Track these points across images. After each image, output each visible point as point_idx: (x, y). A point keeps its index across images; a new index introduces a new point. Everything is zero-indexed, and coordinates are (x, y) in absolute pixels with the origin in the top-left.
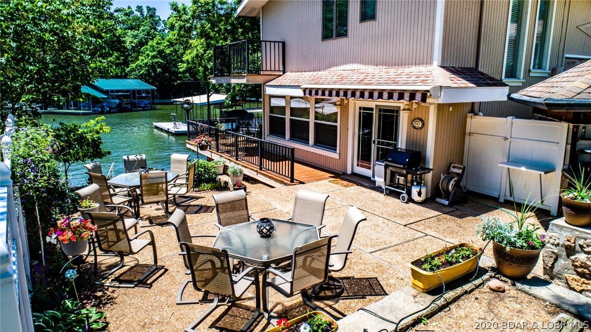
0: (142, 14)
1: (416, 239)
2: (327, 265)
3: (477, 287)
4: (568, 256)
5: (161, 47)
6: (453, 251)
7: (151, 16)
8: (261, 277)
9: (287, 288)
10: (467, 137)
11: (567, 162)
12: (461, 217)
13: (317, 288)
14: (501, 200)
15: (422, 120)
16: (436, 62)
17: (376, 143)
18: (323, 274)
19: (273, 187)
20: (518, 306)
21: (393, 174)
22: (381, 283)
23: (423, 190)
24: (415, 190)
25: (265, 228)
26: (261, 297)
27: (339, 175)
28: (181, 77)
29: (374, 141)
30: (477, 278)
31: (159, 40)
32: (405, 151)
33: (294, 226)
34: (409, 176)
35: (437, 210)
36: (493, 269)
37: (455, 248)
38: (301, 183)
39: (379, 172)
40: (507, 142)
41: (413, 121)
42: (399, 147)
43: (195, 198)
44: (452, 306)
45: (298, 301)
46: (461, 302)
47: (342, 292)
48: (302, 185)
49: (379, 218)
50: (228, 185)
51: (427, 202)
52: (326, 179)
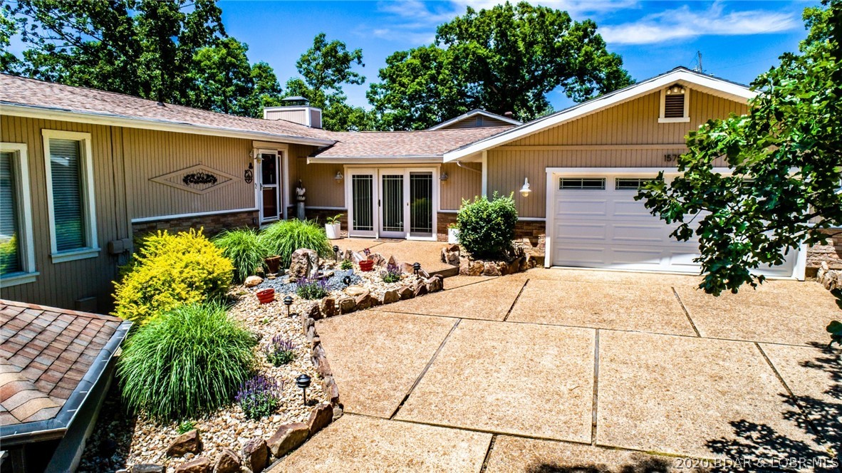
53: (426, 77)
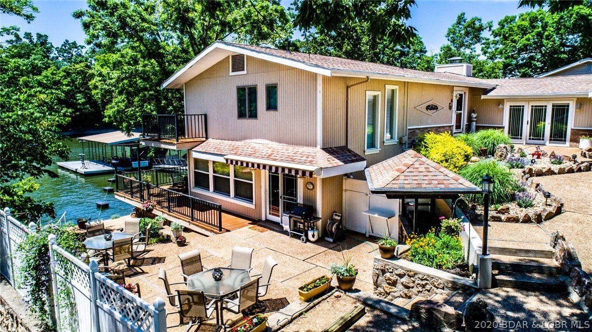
0: (31, 41)
1: (310, 270)
2: (257, 293)
3: (329, 296)
4: (383, 274)
5: (57, 78)
6: (318, 281)
7: (42, 44)
8: (219, 304)
9: (236, 309)
10: (344, 192)
11: (401, 211)
12: (339, 251)
13: (250, 308)
14: (367, 235)
15: (312, 184)
16: (319, 147)
17: (282, 198)
18: (255, 299)
19: (207, 236)
20: (344, 303)
21: (295, 222)
22: (288, 300)
23: (316, 233)
24: (310, 233)
25: (218, 275)
26: (219, 317)
27: (256, 221)
28: (80, 108)
29: (281, 197)
30: (329, 292)
31: (54, 70)
32: (302, 206)
33: (232, 271)
34: (306, 224)
35: (325, 247)
36: (338, 287)
37: (319, 279)
38: (228, 231)
39: (285, 221)
40: (368, 197)
41: (307, 184)
42: (299, 202)
43: (146, 251)
44: (317, 306)
45: (240, 317)
46: (321, 304)
47: (266, 309)
48: (228, 232)
49: (287, 256)
50: (170, 238)
51: (320, 241)
52: (246, 226)
53: (533, 34)
